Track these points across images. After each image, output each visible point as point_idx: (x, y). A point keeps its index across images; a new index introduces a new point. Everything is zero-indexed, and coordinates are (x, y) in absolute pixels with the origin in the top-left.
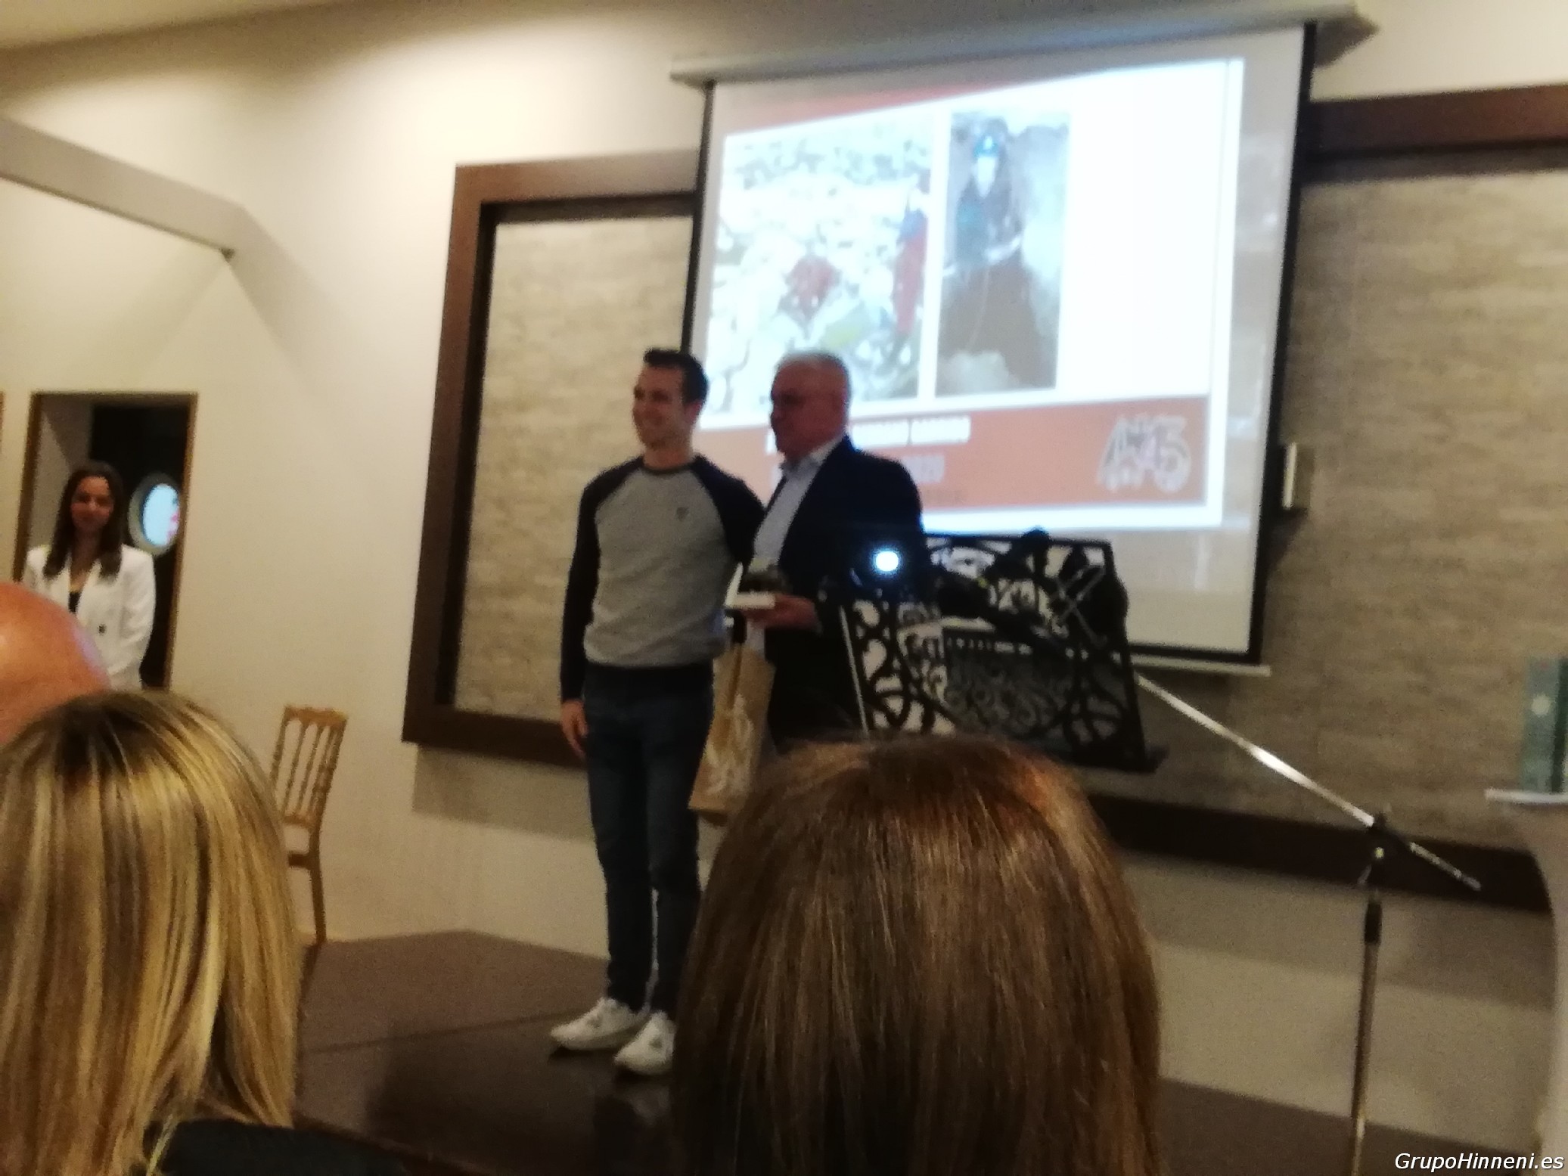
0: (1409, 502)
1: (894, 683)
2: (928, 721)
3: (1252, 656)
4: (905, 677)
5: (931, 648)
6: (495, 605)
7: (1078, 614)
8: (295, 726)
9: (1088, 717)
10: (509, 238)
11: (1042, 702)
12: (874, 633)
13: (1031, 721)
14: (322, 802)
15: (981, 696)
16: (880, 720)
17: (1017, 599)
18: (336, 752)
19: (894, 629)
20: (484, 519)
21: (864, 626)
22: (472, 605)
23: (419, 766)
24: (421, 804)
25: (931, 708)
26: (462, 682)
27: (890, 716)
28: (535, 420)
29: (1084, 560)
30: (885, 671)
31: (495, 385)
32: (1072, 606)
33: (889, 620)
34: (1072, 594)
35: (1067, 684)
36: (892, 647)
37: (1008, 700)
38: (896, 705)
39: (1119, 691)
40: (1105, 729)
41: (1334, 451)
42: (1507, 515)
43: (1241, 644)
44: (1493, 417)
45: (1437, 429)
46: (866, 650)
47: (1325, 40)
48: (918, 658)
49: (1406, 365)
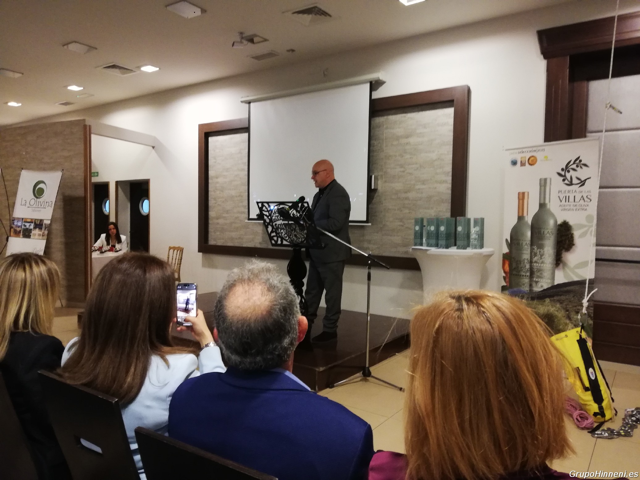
0: (398, 186)
1: (274, 234)
2: (282, 241)
3: (367, 222)
4: (276, 233)
5: (280, 226)
6: (216, 221)
7: (305, 217)
8: (172, 251)
10: (211, 139)
11: (302, 237)
12: (269, 224)
13: (300, 240)
14: (180, 267)
15: (291, 235)
16: (273, 242)
17: (293, 214)
18: (182, 256)
19: (272, 223)
20: (211, 203)
21: (267, 223)
22: (210, 222)
23: (203, 258)
24: (204, 265)
25: (282, 239)
26: (210, 239)
27: (275, 241)
28: (220, 180)
30: (272, 232)
31: (211, 173)
32: (303, 216)
33: (271, 220)
36: (272, 226)
37: (295, 236)
38: (275, 238)
40: (314, 241)
41: (382, 176)
42: (417, 187)
43: (365, 219)
44: (413, 166)
45: (402, 169)
46: (268, 227)
47: (375, 85)
48: (277, 228)
49: (396, 156)
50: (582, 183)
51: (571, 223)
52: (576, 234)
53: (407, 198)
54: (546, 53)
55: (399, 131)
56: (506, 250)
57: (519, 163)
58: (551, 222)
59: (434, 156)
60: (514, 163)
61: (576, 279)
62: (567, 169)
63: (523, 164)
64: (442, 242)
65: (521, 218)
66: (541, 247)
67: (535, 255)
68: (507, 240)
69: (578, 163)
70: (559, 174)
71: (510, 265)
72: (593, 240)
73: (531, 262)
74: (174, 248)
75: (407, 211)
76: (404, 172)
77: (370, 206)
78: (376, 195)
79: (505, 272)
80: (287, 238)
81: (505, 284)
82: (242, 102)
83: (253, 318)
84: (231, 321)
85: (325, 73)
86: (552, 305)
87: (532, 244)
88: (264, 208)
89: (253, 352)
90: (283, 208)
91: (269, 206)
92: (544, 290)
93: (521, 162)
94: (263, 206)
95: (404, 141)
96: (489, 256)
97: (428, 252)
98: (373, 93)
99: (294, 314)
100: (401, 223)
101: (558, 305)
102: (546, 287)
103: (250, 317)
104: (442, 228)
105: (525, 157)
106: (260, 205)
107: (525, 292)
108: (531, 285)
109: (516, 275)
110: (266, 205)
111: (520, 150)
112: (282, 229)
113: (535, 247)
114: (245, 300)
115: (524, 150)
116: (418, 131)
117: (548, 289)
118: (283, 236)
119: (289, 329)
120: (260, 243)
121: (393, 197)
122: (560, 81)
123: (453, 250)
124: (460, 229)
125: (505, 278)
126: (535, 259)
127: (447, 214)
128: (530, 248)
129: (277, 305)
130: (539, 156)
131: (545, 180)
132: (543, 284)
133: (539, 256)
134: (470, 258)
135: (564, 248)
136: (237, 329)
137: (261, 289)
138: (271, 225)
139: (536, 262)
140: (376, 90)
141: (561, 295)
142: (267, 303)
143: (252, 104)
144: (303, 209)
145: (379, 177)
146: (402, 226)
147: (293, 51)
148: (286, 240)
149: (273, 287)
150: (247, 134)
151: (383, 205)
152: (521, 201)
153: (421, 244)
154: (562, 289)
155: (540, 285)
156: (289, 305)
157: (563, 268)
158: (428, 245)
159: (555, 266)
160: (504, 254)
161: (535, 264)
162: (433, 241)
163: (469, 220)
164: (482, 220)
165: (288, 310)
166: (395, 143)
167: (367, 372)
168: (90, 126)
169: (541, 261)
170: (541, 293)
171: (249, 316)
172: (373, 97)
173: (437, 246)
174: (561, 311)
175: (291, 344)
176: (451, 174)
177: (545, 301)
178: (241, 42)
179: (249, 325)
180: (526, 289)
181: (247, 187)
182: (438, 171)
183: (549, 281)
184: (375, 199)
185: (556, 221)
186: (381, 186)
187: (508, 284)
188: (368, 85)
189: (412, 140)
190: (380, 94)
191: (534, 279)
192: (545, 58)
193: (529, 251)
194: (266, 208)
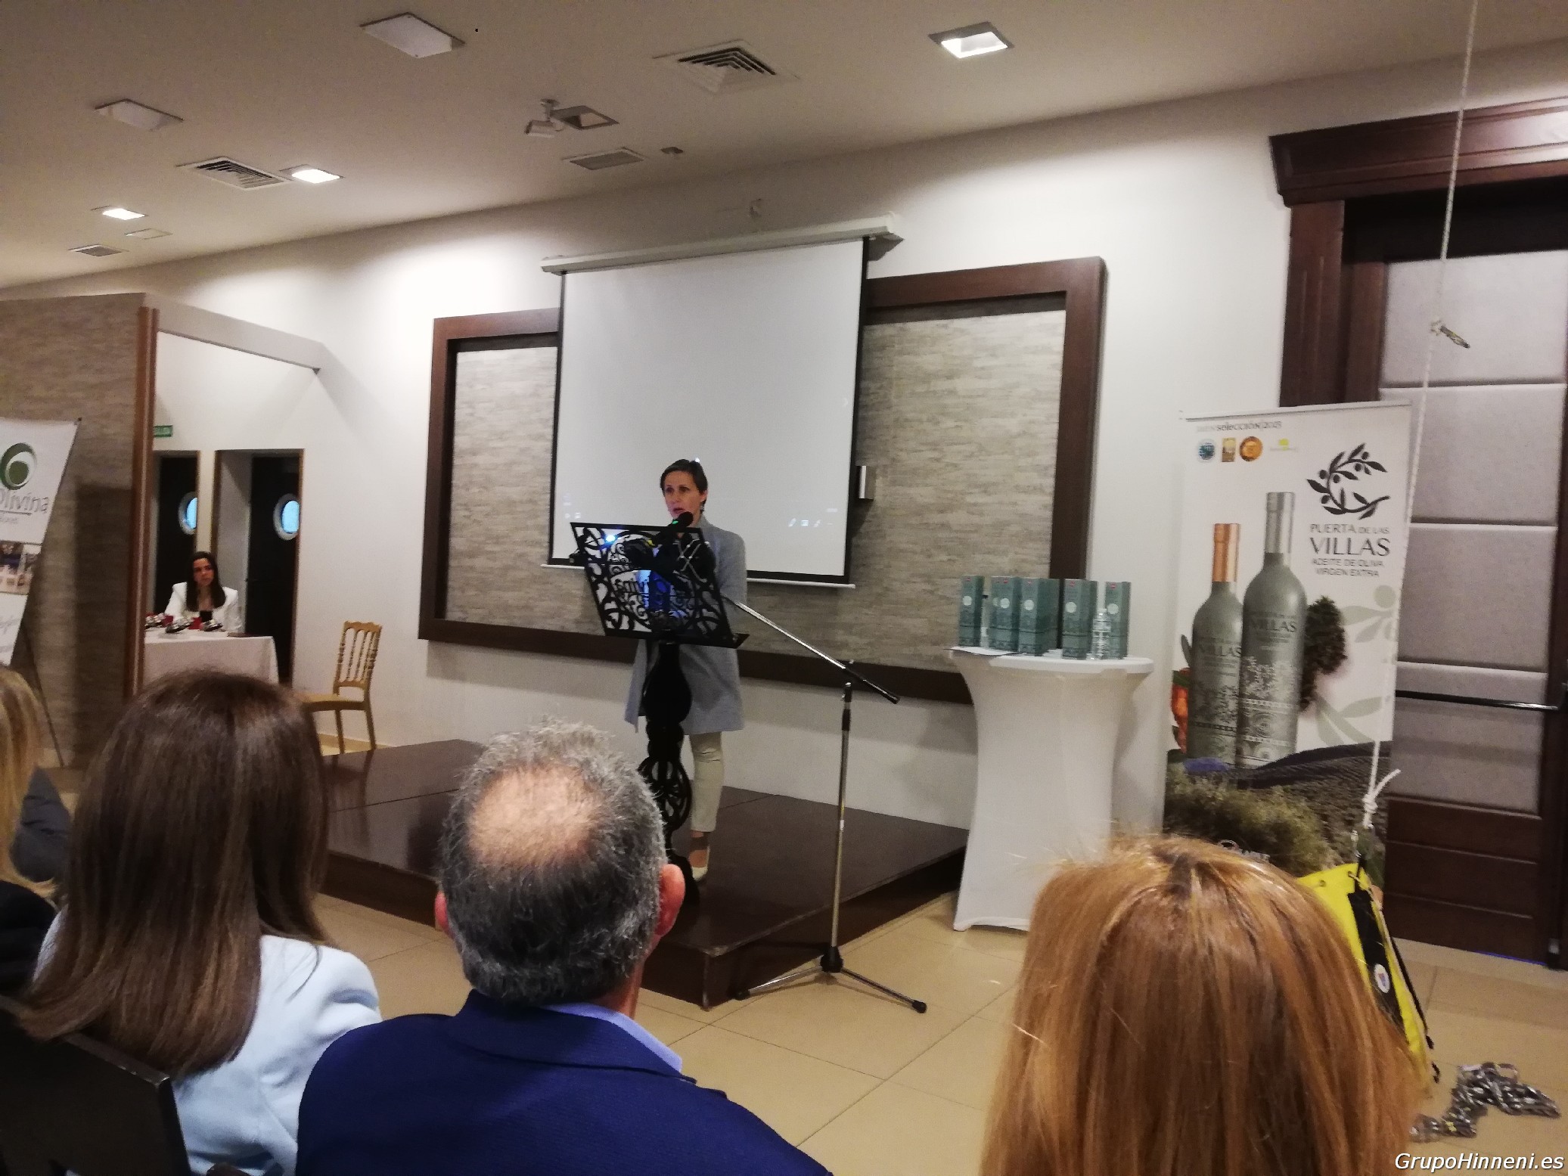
0: (923, 494)
1: (611, 605)
2: (631, 624)
3: (846, 578)
4: (618, 603)
5: (627, 585)
6: (467, 562)
7: (692, 567)
8: (351, 632)
9: (704, 619)
10: (463, 358)
12: (600, 579)
14: (370, 674)
15: (654, 609)
16: (610, 625)
18: (376, 645)
19: (609, 578)
20: (458, 515)
21: (596, 576)
22: (453, 563)
23: (429, 653)
24: (431, 673)
25: (633, 618)
26: (450, 605)
27: (613, 622)
28: (481, 460)
29: (691, 539)
30: (607, 599)
31: (460, 441)
32: (688, 563)
33: (606, 572)
34: (687, 555)
35: (692, 601)
36: (609, 585)
38: (615, 616)
39: (716, 607)
40: (713, 626)
41: (885, 466)
42: (969, 499)
43: (840, 572)
44: (962, 448)
45: (935, 455)
46: (598, 588)
47: (875, 246)
48: (622, 591)
49: (920, 421)
50: (1368, 509)
51: (1339, 604)
52: (1351, 631)
53: (944, 526)
54: (1290, 191)
55: (929, 361)
56: (1181, 663)
57: (1218, 454)
58: (1292, 601)
59: (1012, 425)
60: (1207, 452)
61: (1348, 741)
62: (1332, 472)
63: (1227, 457)
64: (1027, 638)
65: (1219, 587)
66: (1265, 659)
67: (1252, 677)
68: (1183, 638)
69: (1361, 460)
70: (1314, 485)
71: (1190, 703)
72: (1392, 648)
73: (1241, 695)
74: (357, 627)
75: (944, 558)
76: (938, 460)
77: (854, 540)
78: (870, 513)
79: (1177, 718)
80: (645, 617)
81: (1177, 747)
82: (545, 269)
83: (544, 859)
84: (484, 866)
85: (755, 209)
86: (1288, 803)
87: (1244, 650)
88: (590, 539)
89: (538, 948)
90: (637, 541)
91: (603, 535)
92: (1271, 765)
93: (1224, 450)
94: (587, 533)
95: (942, 385)
96: (1138, 678)
97: (993, 663)
98: (871, 264)
99: (649, 854)
100: (929, 587)
101: (1303, 804)
102: (1274, 757)
103: (536, 857)
104: (1029, 605)
105: (1234, 439)
106: (580, 531)
107: (1222, 767)
108: (1239, 753)
109: (1204, 725)
110: (594, 531)
111: (1222, 423)
112: (635, 594)
113: (1251, 659)
114: (524, 812)
115: (1231, 422)
116: (978, 364)
117: (1281, 763)
118: (635, 611)
119: (637, 891)
120: (577, 622)
121: (914, 521)
122: (1322, 261)
123: (1053, 659)
124: (1070, 608)
125: (1176, 732)
126: (1251, 688)
127: (1040, 570)
128: (1238, 660)
129: (610, 827)
130: (1266, 437)
131: (1281, 496)
132: (1269, 751)
133: (1261, 681)
134: (1093, 681)
135: (1321, 664)
136: (502, 887)
137: (568, 785)
138: (605, 583)
139: (1253, 697)
140: (877, 257)
141: (1309, 780)
142: (582, 820)
143: (568, 276)
144: (689, 546)
145: (878, 471)
146: (932, 592)
147: (677, 151)
148: (642, 622)
149: (600, 781)
150: (555, 349)
151: (888, 539)
152: (1220, 546)
153: (976, 643)
154: (1313, 765)
155: (1259, 752)
156: (637, 827)
157: (1318, 713)
158: (993, 645)
159: (1298, 707)
160: (1175, 672)
161: (1250, 701)
162: (1004, 636)
163: (1093, 586)
164: (1126, 586)
165: (636, 842)
166: (920, 389)
167: (832, 958)
168: (155, 312)
169: (1264, 694)
170: (1262, 772)
171: (534, 853)
172: (870, 276)
173: (1014, 648)
174: (1310, 817)
175: (640, 933)
176: (1052, 471)
177: (1271, 793)
178: (548, 123)
179: (531, 877)
180: (1227, 759)
181: (549, 480)
182: (1023, 462)
183: (1283, 743)
184: (865, 525)
185: (1303, 599)
186: (882, 493)
187: (1185, 747)
188: (860, 244)
189: (961, 384)
190: (888, 267)
191: (1248, 738)
192: (1287, 203)
193: (1235, 670)
194: (596, 540)
